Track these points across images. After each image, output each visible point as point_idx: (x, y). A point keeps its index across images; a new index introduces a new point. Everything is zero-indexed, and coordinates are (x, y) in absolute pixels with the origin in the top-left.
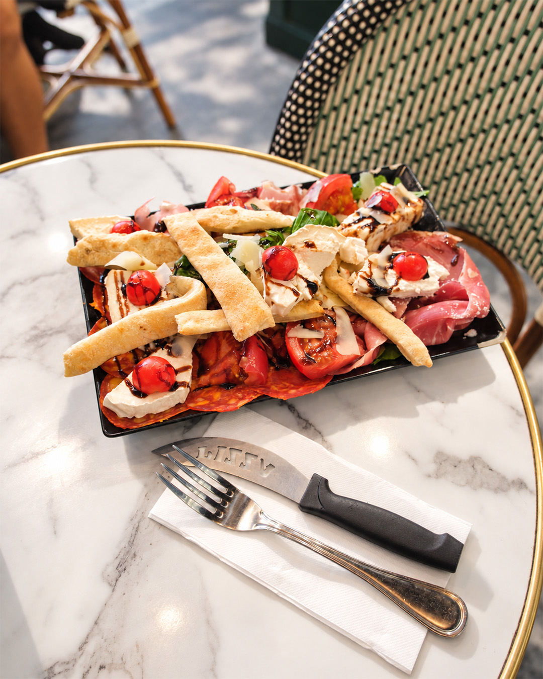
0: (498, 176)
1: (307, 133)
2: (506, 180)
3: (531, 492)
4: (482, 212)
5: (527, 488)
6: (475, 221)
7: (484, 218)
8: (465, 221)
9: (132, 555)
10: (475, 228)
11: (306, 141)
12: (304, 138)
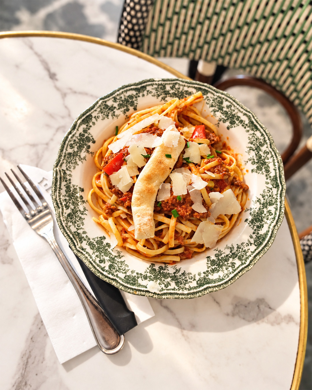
0: (290, 47)
1: (147, 11)
2: (296, 51)
3: (296, 324)
4: (277, 71)
5: (294, 321)
6: (271, 76)
7: (278, 76)
8: (264, 76)
9: (24, 383)
10: (271, 81)
11: (147, 17)
12: (145, 15)
